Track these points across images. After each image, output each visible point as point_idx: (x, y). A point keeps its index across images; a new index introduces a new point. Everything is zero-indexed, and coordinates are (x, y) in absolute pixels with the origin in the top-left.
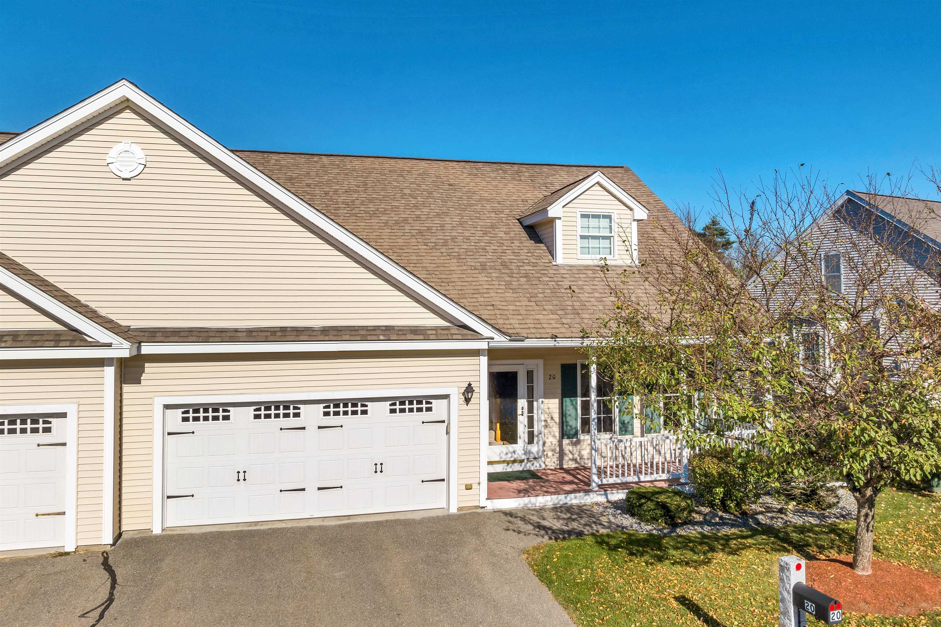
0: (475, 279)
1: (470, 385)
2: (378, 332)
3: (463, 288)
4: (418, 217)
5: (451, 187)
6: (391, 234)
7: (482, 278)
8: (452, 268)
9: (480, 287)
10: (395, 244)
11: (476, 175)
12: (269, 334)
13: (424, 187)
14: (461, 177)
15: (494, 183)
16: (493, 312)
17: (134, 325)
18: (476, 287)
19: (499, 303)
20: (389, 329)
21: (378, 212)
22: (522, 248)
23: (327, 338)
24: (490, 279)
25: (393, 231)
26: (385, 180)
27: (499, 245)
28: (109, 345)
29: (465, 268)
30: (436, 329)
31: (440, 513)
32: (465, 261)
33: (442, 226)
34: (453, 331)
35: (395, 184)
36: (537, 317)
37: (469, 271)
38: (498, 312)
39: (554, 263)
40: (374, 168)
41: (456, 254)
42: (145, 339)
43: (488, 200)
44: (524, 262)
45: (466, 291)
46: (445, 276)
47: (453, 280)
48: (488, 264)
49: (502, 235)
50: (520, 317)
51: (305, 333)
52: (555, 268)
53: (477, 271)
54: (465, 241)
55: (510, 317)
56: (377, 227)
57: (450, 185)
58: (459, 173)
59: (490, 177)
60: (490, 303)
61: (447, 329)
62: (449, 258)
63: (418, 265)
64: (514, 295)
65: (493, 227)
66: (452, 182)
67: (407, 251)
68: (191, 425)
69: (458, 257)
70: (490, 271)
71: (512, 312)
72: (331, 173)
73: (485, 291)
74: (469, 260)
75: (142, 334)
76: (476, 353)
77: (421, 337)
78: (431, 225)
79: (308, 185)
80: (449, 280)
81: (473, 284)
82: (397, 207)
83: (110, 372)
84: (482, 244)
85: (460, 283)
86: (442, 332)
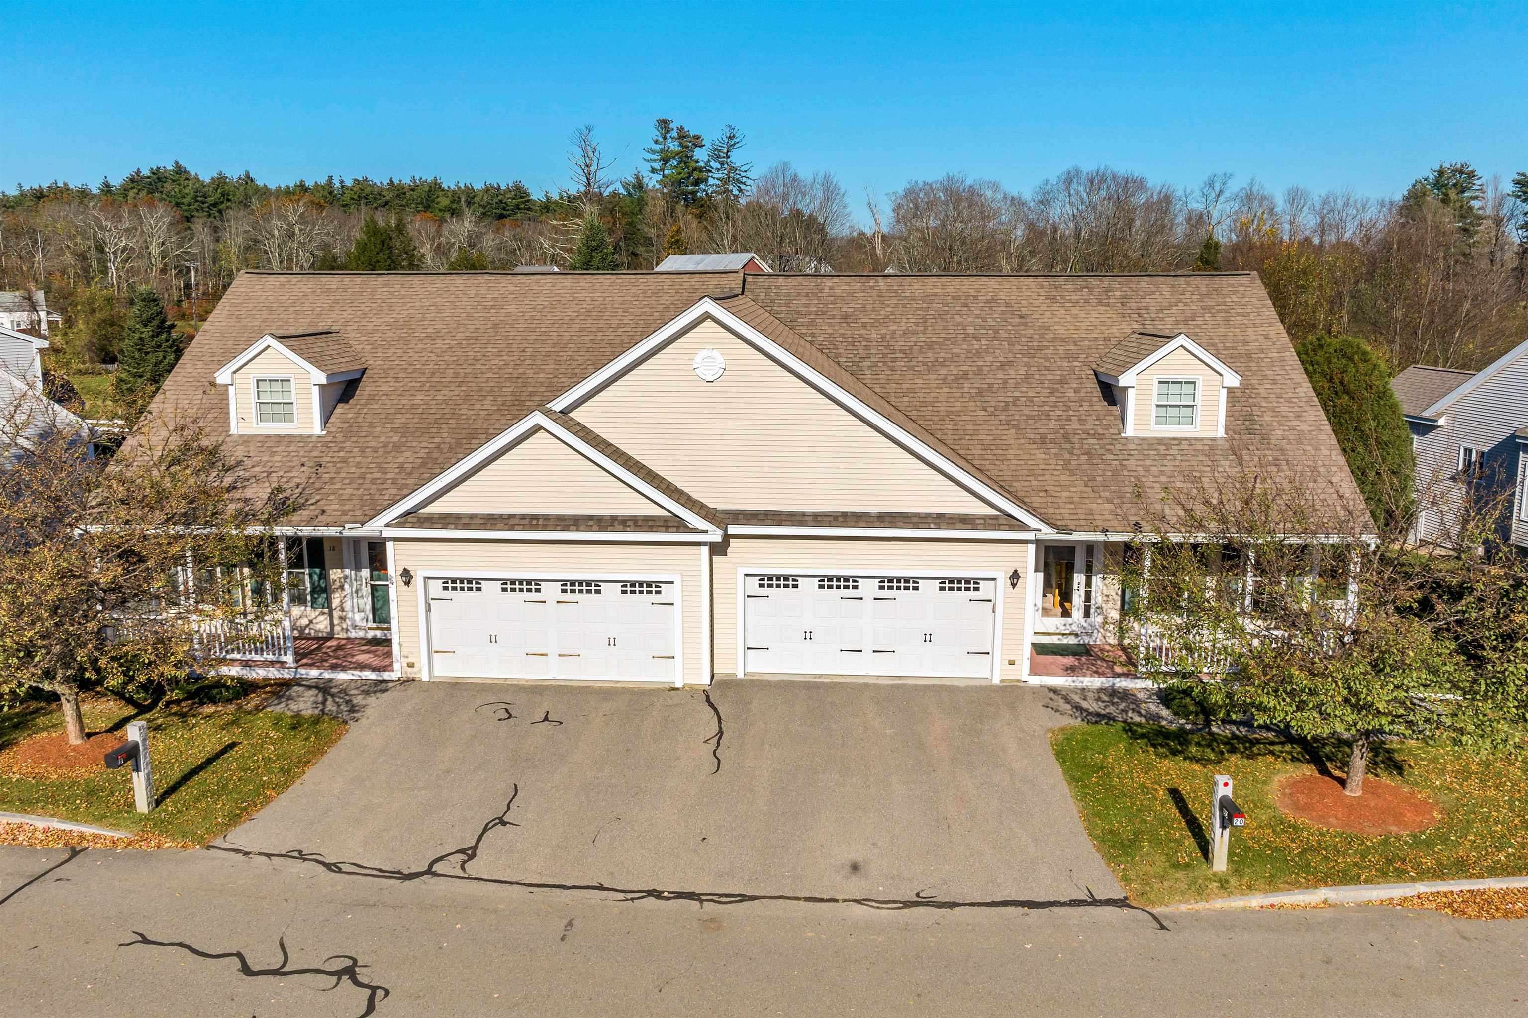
0: (1032, 457)
1: (1016, 571)
2: (930, 520)
3: (1019, 468)
4: (980, 369)
5: (1022, 320)
6: (949, 395)
7: (1040, 455)
8: (1009, 442)
9: (1035, 467)
10: (953, 409)
11: (1055, 298)
12: (832, 519)
13: (991, 322)
14: (1036, 303)
15: (1075, 311)
16: (1045, 500)
17: (721, 507)
18: (1032, 468)
19: (1052, 488)
20: (940, 516)
21: (936, 364)
22: (1091, 413)
23: (882, 525)
24: (1048, 457)
25: (951, 390)
26: (947, 312)
27: (1064, 408)
28: (706, 532)
29: (1022, 441)
30: (984, 518)
31: (983, 683)
32: (1024, 432)
33: (1005, 382)
34: (1001, 522)
35: (958, 318)
36: (1091, 506)
37: (1027, 446)
38: (1050, 499)
39: (1123, 435)
40: (935, 295)
41: (1016, 423)
42: (730, 521)
43: (1063, 340)
44: (1089, 434)
45: (1021, 472)
46: (1000, 452)
47: (1009, 457)
48: (1049, 436)
49: (1071, 393)
50: (1073, 506)
51: (864, 519)
52: (1123, 441)
53: (1035, 446)
54: (1028, 403)
55: (1062, 505)
56: (935, 386)
57: (1021, 317)
58: (1034, 295)
59: (1070, 301)
60: (1042, 488)
61: (995, 518)
62: (1007, 427)
63: (974, 437)
64: (1072, 478)
65: (1063, 382)
66: (1024, 311)
67: (964, 418)
68: (765, 591)
69: (1017, 428)
70: (1049, 446)
71: (1064, 500)
72: (888, 306)
73: (1040, 472)
74: (1029, 431)
75: (727, 516)
76: (1026, 542)
77: (970, 527)
78: (993, 381)
80: (1004, 458)
81: (1030, 462)
82: (958, 355)
83: (705, 550)
84: (1047, 408)
85: (1015, 462)
86: (991, 522)
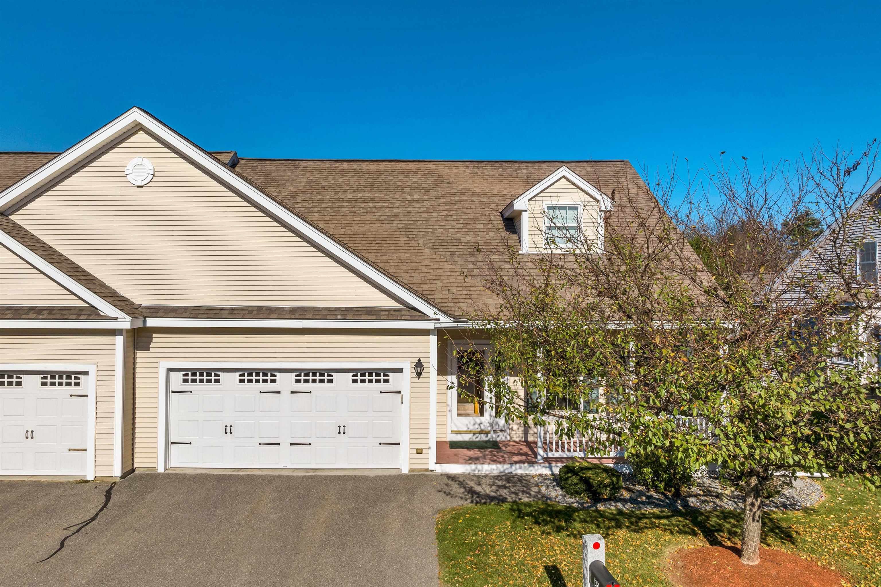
0: (440, 267)
1: (419, 360)
2: (338, 312)
3: (428, 275)
4: (409, 212)
5: (449, 185)
6: (380, 228)
7: (448, 266)
8: (423, 257)
9: (442, 274)
10: (380, 236)
11: (477, 173)
13: (424, 186)
14: (462, 176)
15: (490, 180)
16: (446, 297)
17: (145, 303)
18: (439, 274)
19: (454, 288)
20: (348, 309)
21: (375, 209)
22: (495, 238)
23: (293, 317)
24: (454, 267)
25: (382, 225)
26: (391, 180)
27: (474, 236)
28: (116, 319)
29: (434, 257)
30: (389, 310)
31: (393, 473)
32: (437, 250)
33: (428, 220)
34: (403, 313)
35: (399, 183)
36: (486, 301)
37: (438, 260)
38: (451, 296)
39: (520, 252)
40: (385, 171)
41: (431, 245)
42: (149, 315)
43: (479, 196)
44: (491, 252)
45: (429, 278)
46: (414, 264)
47: (420, 267)
48: (457, 253)
49: (481, 227)
50: (470, 301)
51: (276, 312)
52: (521, 256)
53: (445, 260)
54: (444, 232)
55: (461, 300)
56: (370, 222)
57: (448, 183)
58: (461, 172)
59: (488, 175)
60: (445, 289)
61: (399, 310)
62: (423, 248)
63: (394, 255)
64: (473, 281)
65: (476, 219)
66: (451, 180)
67: (388, 242)
68: (189, 386)
69: (432, 248)
70: (456, 260)
71: (464, 297)
72: (346, 176)
73: (446, 277)
74: (441, 250)
75: (149, 310)
76: (426, 332)
77: (374, 317)
78: (418, 219)
79: (323, 187)
80: (417, 268)
81: (438, 271)
82: (393, 204)
83: (119, 340)
84: (458, 235)
85: (426, 271)
86: (394, 313)
